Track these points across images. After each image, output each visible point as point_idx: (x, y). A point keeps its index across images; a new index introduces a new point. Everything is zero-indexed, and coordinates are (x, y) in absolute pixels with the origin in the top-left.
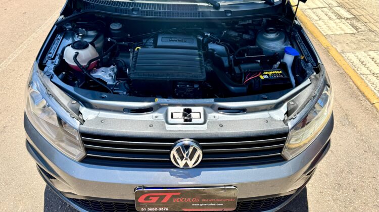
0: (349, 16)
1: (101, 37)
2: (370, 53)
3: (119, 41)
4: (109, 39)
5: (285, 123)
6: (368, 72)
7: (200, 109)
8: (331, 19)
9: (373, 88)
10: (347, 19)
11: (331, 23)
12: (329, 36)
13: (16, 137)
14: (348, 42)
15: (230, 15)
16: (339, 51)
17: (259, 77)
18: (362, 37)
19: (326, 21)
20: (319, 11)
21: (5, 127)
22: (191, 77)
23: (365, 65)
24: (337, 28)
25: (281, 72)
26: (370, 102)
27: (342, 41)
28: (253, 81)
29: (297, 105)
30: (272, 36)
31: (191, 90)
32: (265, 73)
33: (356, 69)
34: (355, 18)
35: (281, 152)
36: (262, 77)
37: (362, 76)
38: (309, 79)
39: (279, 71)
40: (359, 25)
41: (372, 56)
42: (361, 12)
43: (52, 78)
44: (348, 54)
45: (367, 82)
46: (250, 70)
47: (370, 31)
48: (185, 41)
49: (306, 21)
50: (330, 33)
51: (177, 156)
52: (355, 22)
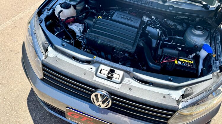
1: (83, 3)
3: (92, 8)
4: (87, 5)
5: (177, 102)
7: (121, 73)
15: (171, 9)
17: (174, 62)
22: (124, 48)
25: (192, 62)
28: (168, 64)
29: (193, 92)
30: (198, 32)
31: (122, 56)
32: (180, 60)
35: (167, 121)
36: (176, 62)
38: (211, 75)
39: (191, 61)
43: (41, 23)
46: (169, 55)
48: (132, 21)
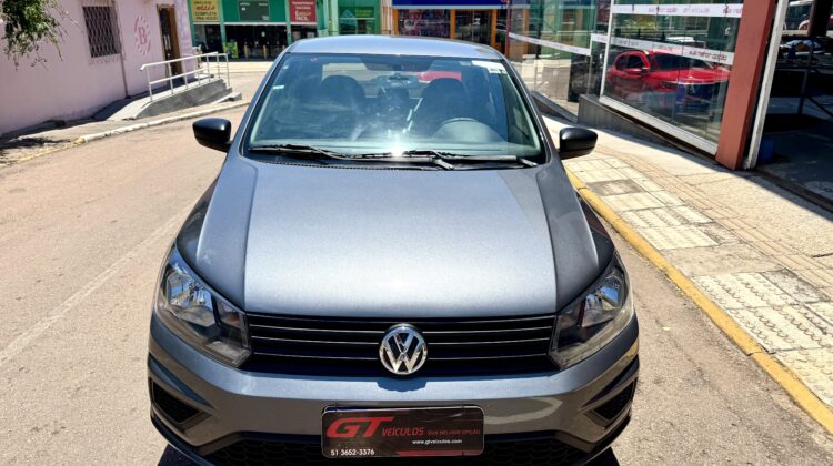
0: (703, 220)
2: (742, 276)
6: (740, 305)
8: (669, 225)
9: (748, 330)
10: (700, 225)
11: (671, 232)
12: (668, 251)
13: (100, 403)
14: (702, 260)
16: (686, 274)
18: (726, 252)
19: (662, 229)
20: (648, 214)
21: (78, 389)
23: (733, 295)
24: (682, 238)
26: (744, 352)
27: (690, 259)
33: (717, 301)
34: (713, 222)
35: (546, 352)
37: (728, 312)
40: (720, 233)
41: (746, 281)
42: (724, 213)
44: (702, 279)
45: (738, 320)
47: (741, 242)
49: (626, 230)
50: (669, 247)
51: (390, 353)
52: (713, 229)
